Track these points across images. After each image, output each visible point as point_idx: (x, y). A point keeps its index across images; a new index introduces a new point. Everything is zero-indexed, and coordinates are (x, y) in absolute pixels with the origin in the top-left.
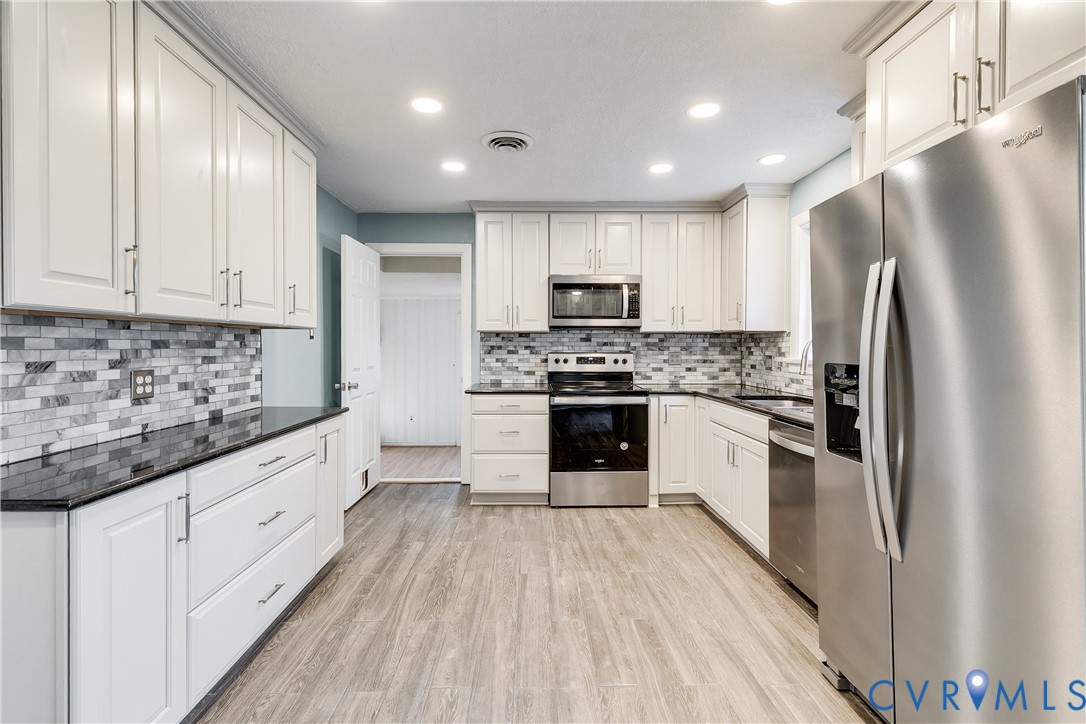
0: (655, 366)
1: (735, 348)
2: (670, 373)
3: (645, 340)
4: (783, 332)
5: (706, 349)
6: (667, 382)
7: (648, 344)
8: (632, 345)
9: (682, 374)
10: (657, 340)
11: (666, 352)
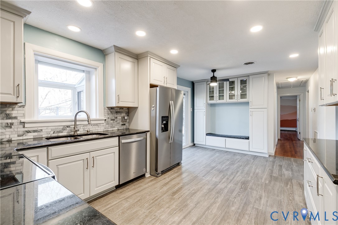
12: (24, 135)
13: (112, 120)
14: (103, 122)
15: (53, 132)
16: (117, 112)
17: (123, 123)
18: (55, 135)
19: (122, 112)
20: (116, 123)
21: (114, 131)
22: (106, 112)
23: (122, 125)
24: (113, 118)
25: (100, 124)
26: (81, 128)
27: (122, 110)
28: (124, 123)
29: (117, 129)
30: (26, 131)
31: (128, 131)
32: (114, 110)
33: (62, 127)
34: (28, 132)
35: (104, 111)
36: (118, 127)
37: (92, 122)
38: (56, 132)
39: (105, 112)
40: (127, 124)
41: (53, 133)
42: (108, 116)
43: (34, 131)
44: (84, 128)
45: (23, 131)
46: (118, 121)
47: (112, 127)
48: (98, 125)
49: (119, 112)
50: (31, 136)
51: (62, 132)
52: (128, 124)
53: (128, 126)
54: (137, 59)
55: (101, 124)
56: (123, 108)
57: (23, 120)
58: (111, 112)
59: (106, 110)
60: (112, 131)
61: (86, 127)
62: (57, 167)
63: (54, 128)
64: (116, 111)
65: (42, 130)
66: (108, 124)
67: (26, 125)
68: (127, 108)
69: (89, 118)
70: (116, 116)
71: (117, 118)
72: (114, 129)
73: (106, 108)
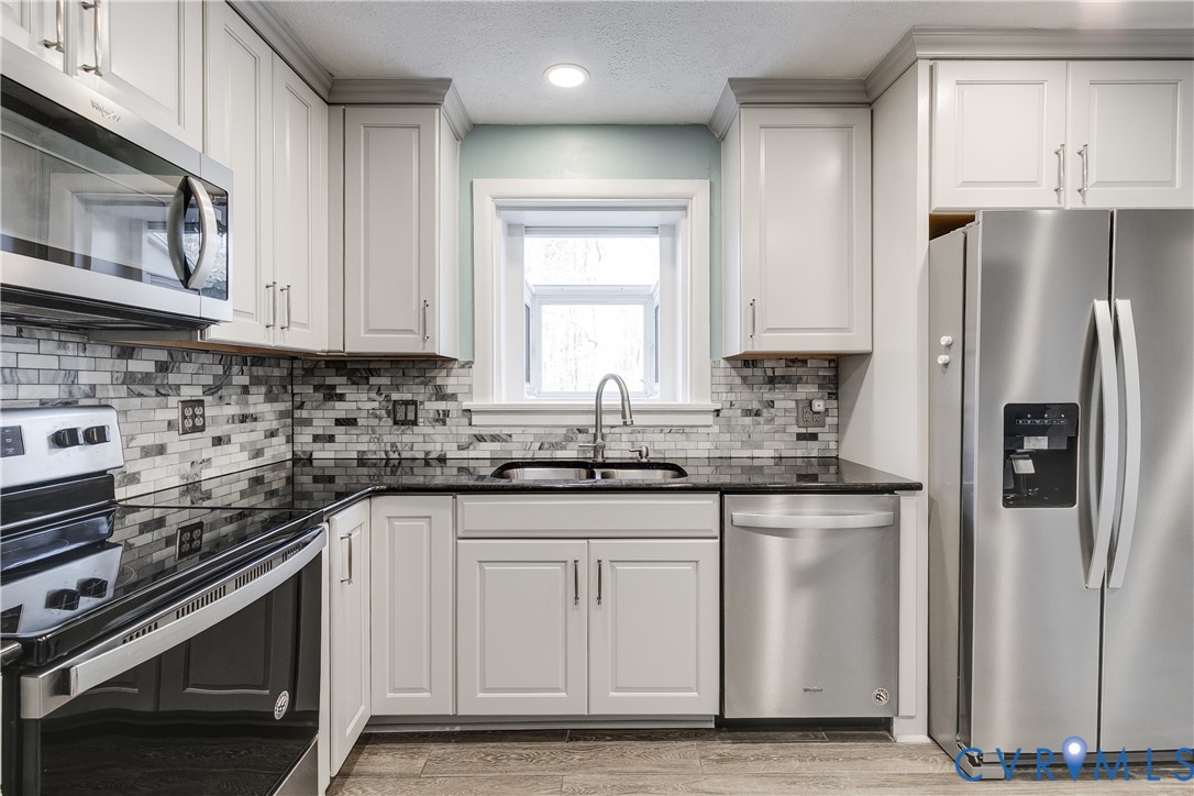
0: (148, 440)
1: (285, 387)
2: (183, 455)
3: (120, 365)
4: (456, 360)
5: (245, 390)
6: (176, 481)
7: (129, 379)
8: (85, 379)
9: (205, 456)
10: (150, 367)
11: (173, 401)
12: (471, 447)
13: (748, 412)
14: (710, 419)
15: (538, 445)
16: (772, 381)
17: (803, 430)
18: (545, 455)
19: (799, 380)
20: (766, 427)
21: (756, 463)
22: (722, 380)
23: (800, 437)
24: (755, 406)
25: (695, 430)
26: (624, 438)
27: (800, 371)
28: (810, 430)
29: (771, 453)
30: (475, 436)
31: (833, 469)
32: (759, 372)
33: (564, 431)
34: (480, 438)
35: (712, 375)
36: (777, 445)
37: (638, 420)
38: (546, 446)
39: (716, 380)
40: (827, 437)
41: (540, 449)
42: (732, 397)
43: (494, 438)
44: (633, 437)
45: (470, 435)
46: (781, 421)
47: (744, 444)
48: (687, 430)
49: (786, 380)
50: (485, 450)
51: (564, 448)
52: (833, 437)
53: (833, 445)
54: (870, 104)
55: (701, 430)
56: (804, 362)
57: (466, 404)
58: (744, 379)
59: (719, 372)
60: (749, 462)
61: (640, 436)
62: (481, 569)
63: (542, 431)
64: (770, 373)
65: (510, 436)
66: (729, 428)
67: (476, 419)
68: (830, 361)
69: (626, 403)
70: (767, 396)
71: (771, 404)
72: (756, 453)
73: (722, 362)
